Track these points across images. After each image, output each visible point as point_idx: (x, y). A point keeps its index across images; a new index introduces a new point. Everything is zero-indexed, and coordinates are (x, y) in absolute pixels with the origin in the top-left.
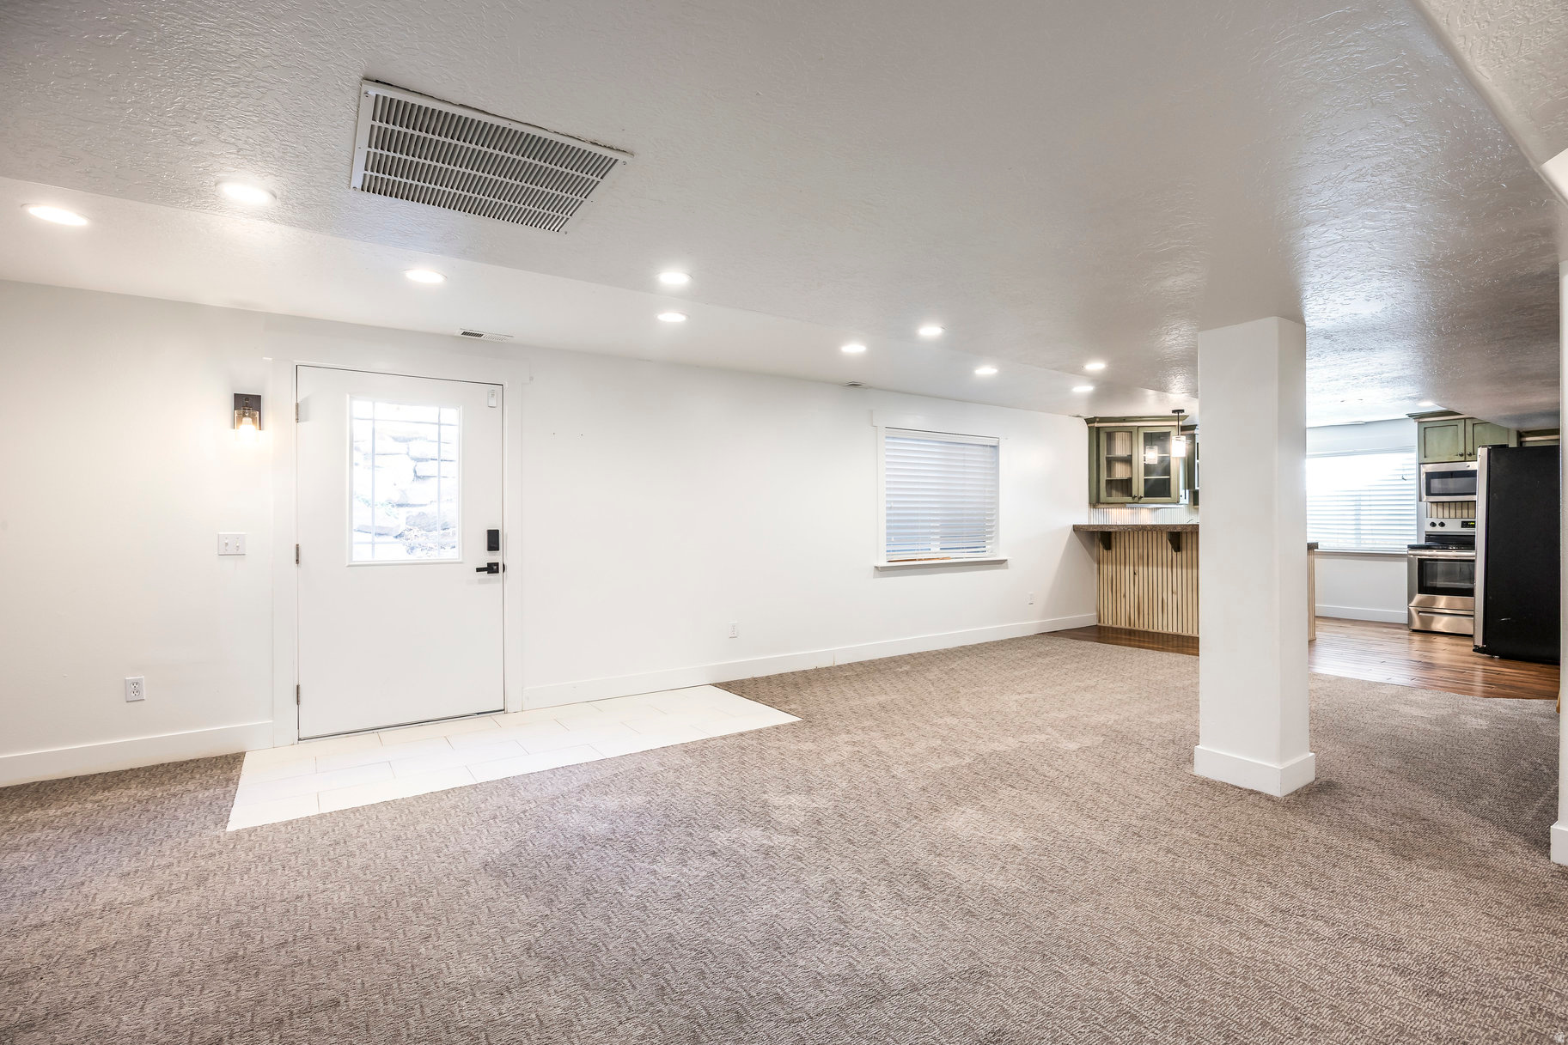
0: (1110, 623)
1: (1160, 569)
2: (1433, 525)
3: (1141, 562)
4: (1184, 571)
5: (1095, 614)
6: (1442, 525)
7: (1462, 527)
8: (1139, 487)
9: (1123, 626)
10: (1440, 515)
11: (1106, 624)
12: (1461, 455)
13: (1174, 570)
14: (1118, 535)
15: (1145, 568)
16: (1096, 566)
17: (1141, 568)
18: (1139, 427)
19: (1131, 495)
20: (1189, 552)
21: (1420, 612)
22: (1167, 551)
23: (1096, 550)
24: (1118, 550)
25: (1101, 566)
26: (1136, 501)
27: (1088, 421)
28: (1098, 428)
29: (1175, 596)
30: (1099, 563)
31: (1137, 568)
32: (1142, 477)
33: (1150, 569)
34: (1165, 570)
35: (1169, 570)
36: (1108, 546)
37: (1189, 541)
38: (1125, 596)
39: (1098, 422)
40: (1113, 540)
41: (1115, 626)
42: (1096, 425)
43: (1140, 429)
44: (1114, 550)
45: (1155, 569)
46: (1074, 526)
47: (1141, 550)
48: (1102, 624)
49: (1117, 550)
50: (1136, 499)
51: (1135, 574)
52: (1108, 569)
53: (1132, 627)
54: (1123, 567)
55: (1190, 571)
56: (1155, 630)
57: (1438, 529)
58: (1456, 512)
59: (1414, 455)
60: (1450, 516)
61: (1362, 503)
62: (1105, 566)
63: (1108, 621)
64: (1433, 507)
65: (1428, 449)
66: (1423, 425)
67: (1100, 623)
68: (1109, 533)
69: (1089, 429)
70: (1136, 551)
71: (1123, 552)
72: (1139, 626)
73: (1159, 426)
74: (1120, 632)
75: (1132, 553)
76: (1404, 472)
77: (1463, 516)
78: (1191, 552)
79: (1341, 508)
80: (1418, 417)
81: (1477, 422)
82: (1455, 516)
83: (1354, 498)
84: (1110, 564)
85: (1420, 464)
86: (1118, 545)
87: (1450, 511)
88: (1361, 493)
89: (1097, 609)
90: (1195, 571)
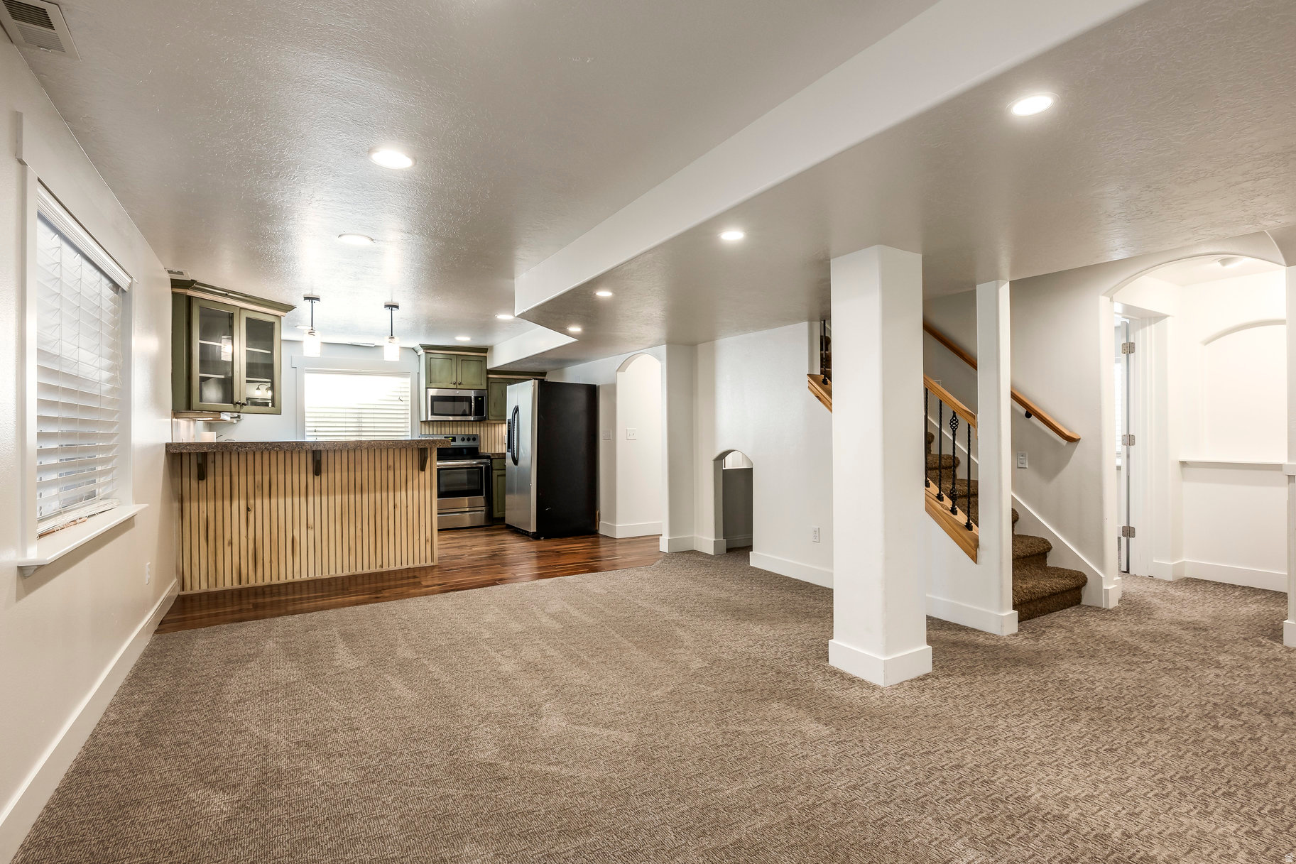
0: (204, 587)
1: (289, 500)
3: (258, 493)
4: (324, 498)
5: (174, 579)
8: (240, 390)
9: (228, 586)
11: (196, 590)
12: (454, 384)
13: (310, 498)
14: (219, 457)
15: (266, 501)
16: (176, 505)
17: (258, 502)
18: (241, 308)
19: (232, 402)
20: (331, 475)
22: (300, 474)
23: (177, 482)
24: (219, 479)
25: (186, 505)
27: (176, 284)
28: (189, 299)
29: (311, 532)
30: (182, 501)
31: (252, 501)
32: (243, 379)
33: (273, 501)
34: (296, 499)
35: (303, 499)
36: (201, 475)
37: (331, 461)
38: (231, 543)
39: (190, 289)
40: (210, 466)
41: (213, 589)
42: (190, 293)
43: (243, 312)
44: (210, 479)
45: (281, 501)
46: (166, 446)
47: (258, 477)
48: (188, 591)
49: (217, 477)
51: (248, 509)
52: (199, 510)
53: (244, 584)
54: (226, 502)
55: (332, 498)
58: (439, 429)
59: (408, 380)
60: (435, 433)
61: (363, 420)
62: (195, 505)
63: (201, 585)
64: (423, 425)
65: (433, 377)
66: (430, 356)
67: (183, 590)
68: (205, 455)
69: (173, 293)
70: (250, 478)
71: (227, 479)
72: (255, 581)
73: (264, 313)
74: (225, 597)
75: (242, 482)
76: (400, 394)
77: (443, 433)
78: (334, 474)
79: (344, 425)
80: (427, 348)
81: (465, 359)
82: (439, 433)
83: (356, 416)
84: (202, 499)
85: (427, 388)
86: (219, 470)
87: (435, 429)
88: (363, 411)
89: (177, 572)
90: (338, 498)
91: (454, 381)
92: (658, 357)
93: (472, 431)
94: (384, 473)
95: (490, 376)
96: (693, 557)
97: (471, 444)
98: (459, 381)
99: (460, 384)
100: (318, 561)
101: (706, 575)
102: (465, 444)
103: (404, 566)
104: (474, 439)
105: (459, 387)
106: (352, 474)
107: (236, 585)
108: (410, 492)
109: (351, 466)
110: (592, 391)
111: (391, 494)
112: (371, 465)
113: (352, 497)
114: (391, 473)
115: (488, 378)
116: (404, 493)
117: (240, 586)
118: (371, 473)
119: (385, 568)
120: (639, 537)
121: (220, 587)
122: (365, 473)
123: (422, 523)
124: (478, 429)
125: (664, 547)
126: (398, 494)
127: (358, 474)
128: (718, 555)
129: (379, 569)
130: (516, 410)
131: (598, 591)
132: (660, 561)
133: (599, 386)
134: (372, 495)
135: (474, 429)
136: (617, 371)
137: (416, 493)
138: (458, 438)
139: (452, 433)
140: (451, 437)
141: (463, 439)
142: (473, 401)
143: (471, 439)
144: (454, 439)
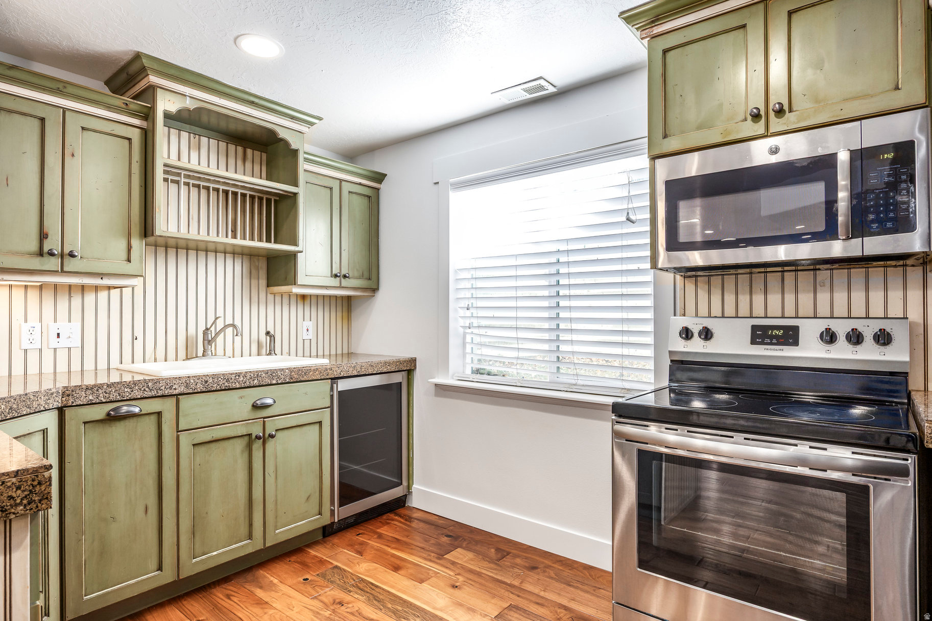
2: (686, 334)
6: (707, 334)
7: (753, 342)
10: (703, 310)
12: (756, 117)
57: (697, 346)
91: (756, 104)
93: (872, 300)
97: (870, 355)
98: (779, 98)
99: (779, 113)
102: (844, 354)
104: (882, 339)
105: (776, 124)
135: (893, 293)
138: (810, 330)
139: (790, 310)
140: (778, 328)
141: (829, 337)
142: (843, 180)
143: (841, 338)
144: (790, 336)
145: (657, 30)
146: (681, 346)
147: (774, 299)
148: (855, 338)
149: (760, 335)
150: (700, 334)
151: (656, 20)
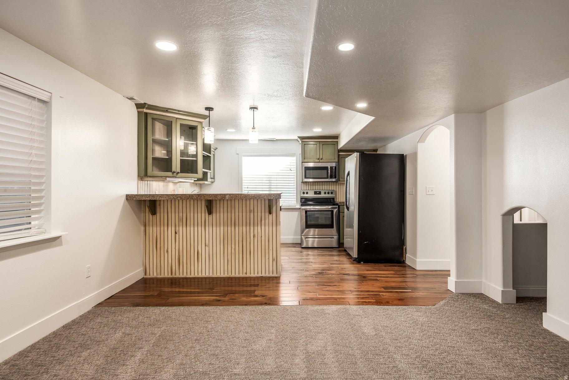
0: (155, 274)
1: (196, 228)
2: (303, 193)
3: (181, 224)
4: (214, 228)
5: (142, 269)
7: (315, 194)
8: (176, 165)
9: (166, 276)
11: (151, 276)
12: (318, 159)
13: (207, 228)
14: (162, 203)
15: (185, 228)
16: (143, 228)
17: (181, 228)
18: (177, 118)
19: (171, 171)
20: (218, 215)
21: (306, 238)
22: (201, 214)
23: (142, 215)
24: (162, 215)
25: (147, 228)
26: (175, 175)
27: (139, 106)
28: (146, 114)
29: (207, 248)
30: (145, 226)
31: (177, 228)
32: (179, 158)
33: (188, 228)
34: (200, 228)
35: (203, 228)
36: (153, 212)
37: (218, 206)
38: (168, 251)
39: (147, 108)
40: (158, 207)
41: (159, 276)
42: (145, 110)
43: (178, 120)
44: (158, 214)
45: (192, 229)
46: (127, 196)
47: (181, 214)
48: (148, 276)
50: (175, 174)
51: (176, 233)
52: (153, 231)
53: (174, 276)
54: (166, 228)
55: (218, 228)
56: (192, 276)
57: (306, 195)
58: (312, 187)
59: (295, 158)
60: (310, 189)
61: (272, 182)
62: (151, 228)
63: (153, 274)
64: (303, 184)
65: (306, 155)
66: (304, 143)
67: (146, 275)
68: (155, 202)
69: (138, 112)
70: (177, 215)
71: (166, 215)
72: (180, 274)
73: (191, 121)
74: (164, 282)
75: (173, 217)
76: (291, 167)
77: (314, 189)
78: (220, 214)
79: (261, 184)
80: (302, 138)
81: (324, 144)
82: (312, 189)
83: (268, 179)
84: (155, 227)
85: (302, 162)
86: (162, 210)
87: (310, 186)
88: (272, 177)
89: (143, 265)
90: (222, 228)
91: (318, 157)
92: (447, 126)
93: (332, 187)
94: (248, 214)
95: (341, 153)
96: (478, 303)
97: (330, 196)
98: (321, 157)
99: (321, 159)
100: (211, 266)
101: (486, 332)
102: (327, 196)
103: (260, 275)
104: (332, 193)
105: (321, 161)
106: (229, 214)
107: (170, 276)
108: (263, 228)
109: (229, 209)
110: (402, 159)
111: (252, 228)
112: (240, 209)
113: (229, 228)
114: (252, 214)
115: (339, 155)
116: (259, 228)
117: (171, 276)
118: (241, 214)
119: (248, 275)
120: (436, 271)
121: (162, 276)
122: (237, 214)
123: (271, 248)
124: (335, 186)
125: (451, 286)
126: (256, 228)
127: (233, 215)
128: (505, 306)
129: (244, 275)
130: (348, 174)
131: (368, 330)
132: (444, 301)
133: (406, 155)
134: (241, 228)
135: (333, 186)
136: (418, 142)
137: (267, 228)
138: (322, 192)
139: (319, 189)
140: (318, 192)
141: (325, 193)
142: (329, 170)
143: (330, 193)
144: (320, 193)
145: (303, 140)
146: (302, 195)
147: (317, 187)
148: (328, 193)
149: (315, 193)
150: (306, 193)
151: (303, 139)
